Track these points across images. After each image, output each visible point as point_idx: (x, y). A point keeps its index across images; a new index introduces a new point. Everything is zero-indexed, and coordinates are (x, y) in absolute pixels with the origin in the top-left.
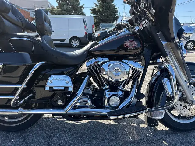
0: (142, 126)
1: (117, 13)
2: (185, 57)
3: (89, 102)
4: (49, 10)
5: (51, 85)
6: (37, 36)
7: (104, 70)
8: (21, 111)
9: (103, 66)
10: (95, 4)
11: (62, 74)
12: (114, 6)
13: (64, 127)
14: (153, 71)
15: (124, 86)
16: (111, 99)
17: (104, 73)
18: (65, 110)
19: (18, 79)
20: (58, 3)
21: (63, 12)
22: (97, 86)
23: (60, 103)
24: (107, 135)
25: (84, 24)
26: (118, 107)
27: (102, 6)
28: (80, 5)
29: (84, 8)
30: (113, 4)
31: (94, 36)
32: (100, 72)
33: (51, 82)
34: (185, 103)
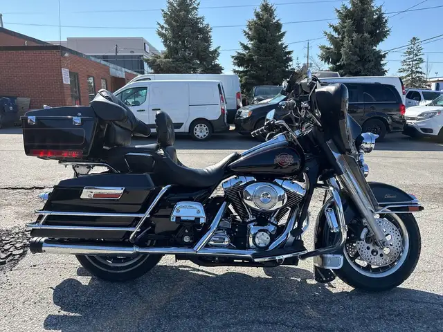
0: (309, 281)
1: (291, 63)
2: (366, 175)
3: (227, 240)
4: (148, 60)
5: (178, 215)
6: (158, 148)
7: (249, 195)
8: (136, 249)
9: (247, 188)
10: (242, 44)
11: (191, 199)
12: (284, 48)
13: (191, 279)
14: (325, 196)
15: (278, 218)
16: (258, 235)
17: (248, 198)
18: (195, 249)
19: (140, 207)
20: (166, 45)
21: (177, 65)
22: (238, 217)
23: (187, 239)
24: (254, 292)
25: (221, 93)
26: (267, 247)
27: (257, 48)
28: (212, 49)
29: (218, 54)
30: (282, 44)
31: (239, 116)
32: (242, 196)
33: (178, 211)
34: (373, 245)
